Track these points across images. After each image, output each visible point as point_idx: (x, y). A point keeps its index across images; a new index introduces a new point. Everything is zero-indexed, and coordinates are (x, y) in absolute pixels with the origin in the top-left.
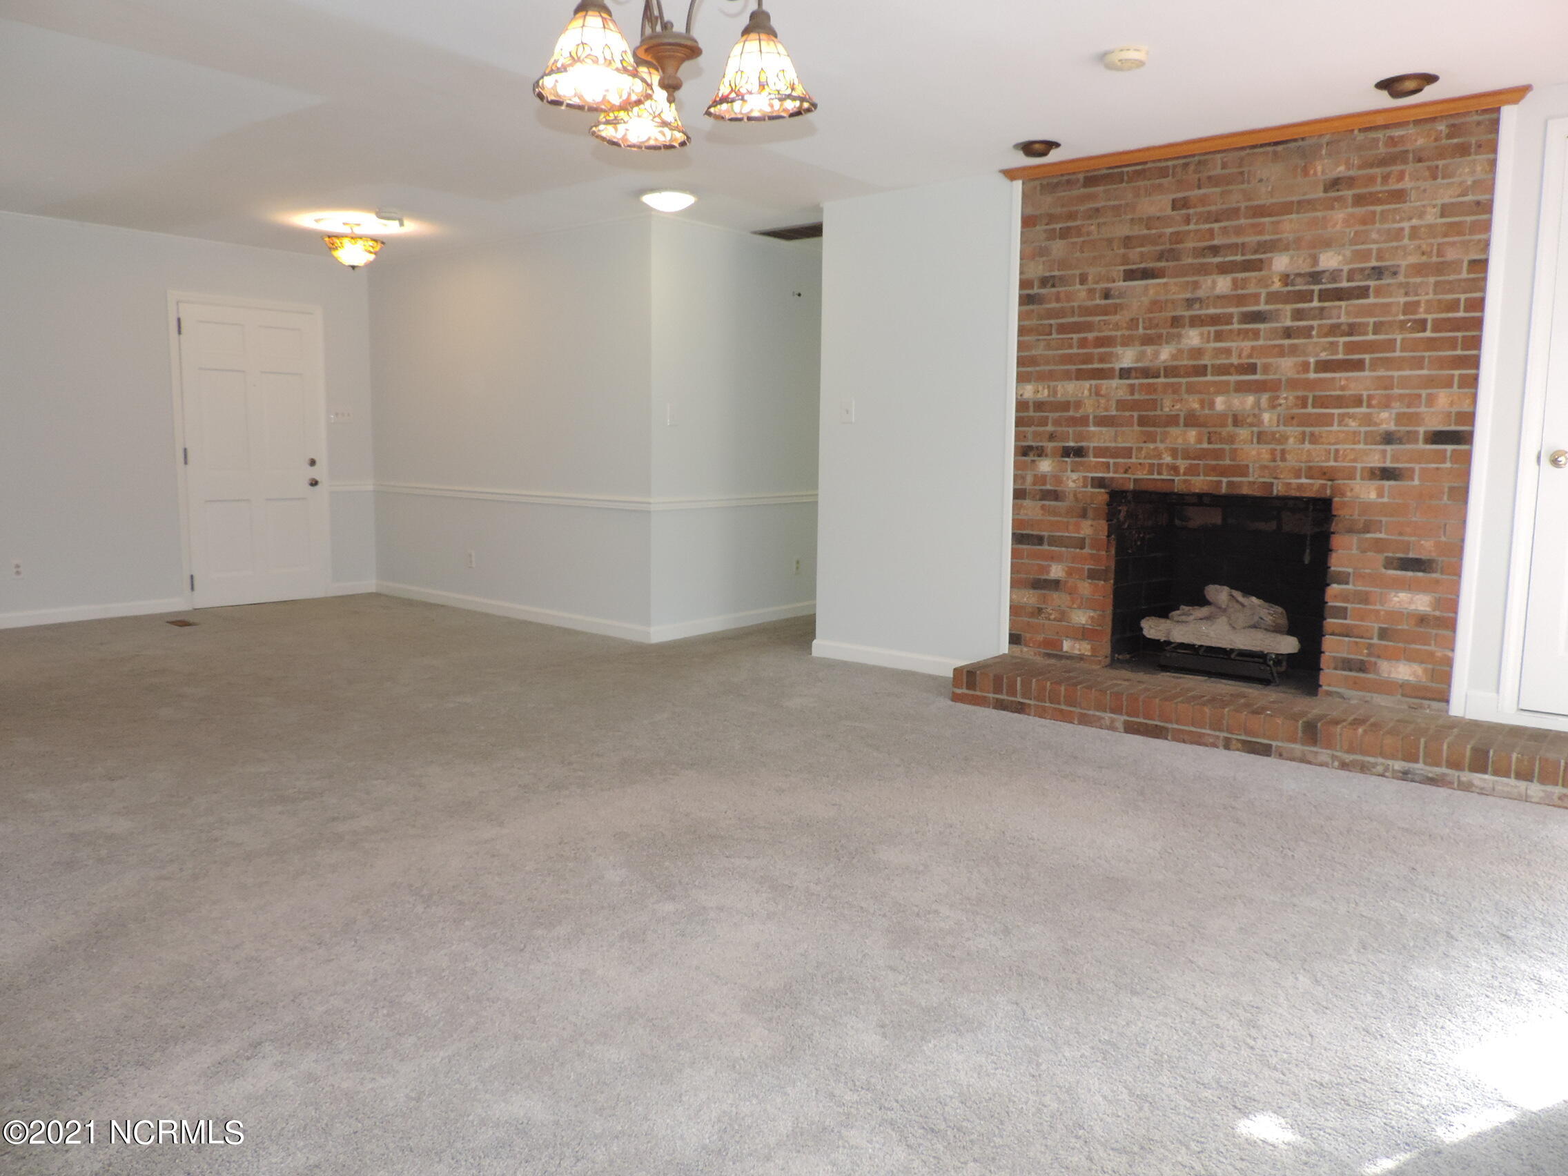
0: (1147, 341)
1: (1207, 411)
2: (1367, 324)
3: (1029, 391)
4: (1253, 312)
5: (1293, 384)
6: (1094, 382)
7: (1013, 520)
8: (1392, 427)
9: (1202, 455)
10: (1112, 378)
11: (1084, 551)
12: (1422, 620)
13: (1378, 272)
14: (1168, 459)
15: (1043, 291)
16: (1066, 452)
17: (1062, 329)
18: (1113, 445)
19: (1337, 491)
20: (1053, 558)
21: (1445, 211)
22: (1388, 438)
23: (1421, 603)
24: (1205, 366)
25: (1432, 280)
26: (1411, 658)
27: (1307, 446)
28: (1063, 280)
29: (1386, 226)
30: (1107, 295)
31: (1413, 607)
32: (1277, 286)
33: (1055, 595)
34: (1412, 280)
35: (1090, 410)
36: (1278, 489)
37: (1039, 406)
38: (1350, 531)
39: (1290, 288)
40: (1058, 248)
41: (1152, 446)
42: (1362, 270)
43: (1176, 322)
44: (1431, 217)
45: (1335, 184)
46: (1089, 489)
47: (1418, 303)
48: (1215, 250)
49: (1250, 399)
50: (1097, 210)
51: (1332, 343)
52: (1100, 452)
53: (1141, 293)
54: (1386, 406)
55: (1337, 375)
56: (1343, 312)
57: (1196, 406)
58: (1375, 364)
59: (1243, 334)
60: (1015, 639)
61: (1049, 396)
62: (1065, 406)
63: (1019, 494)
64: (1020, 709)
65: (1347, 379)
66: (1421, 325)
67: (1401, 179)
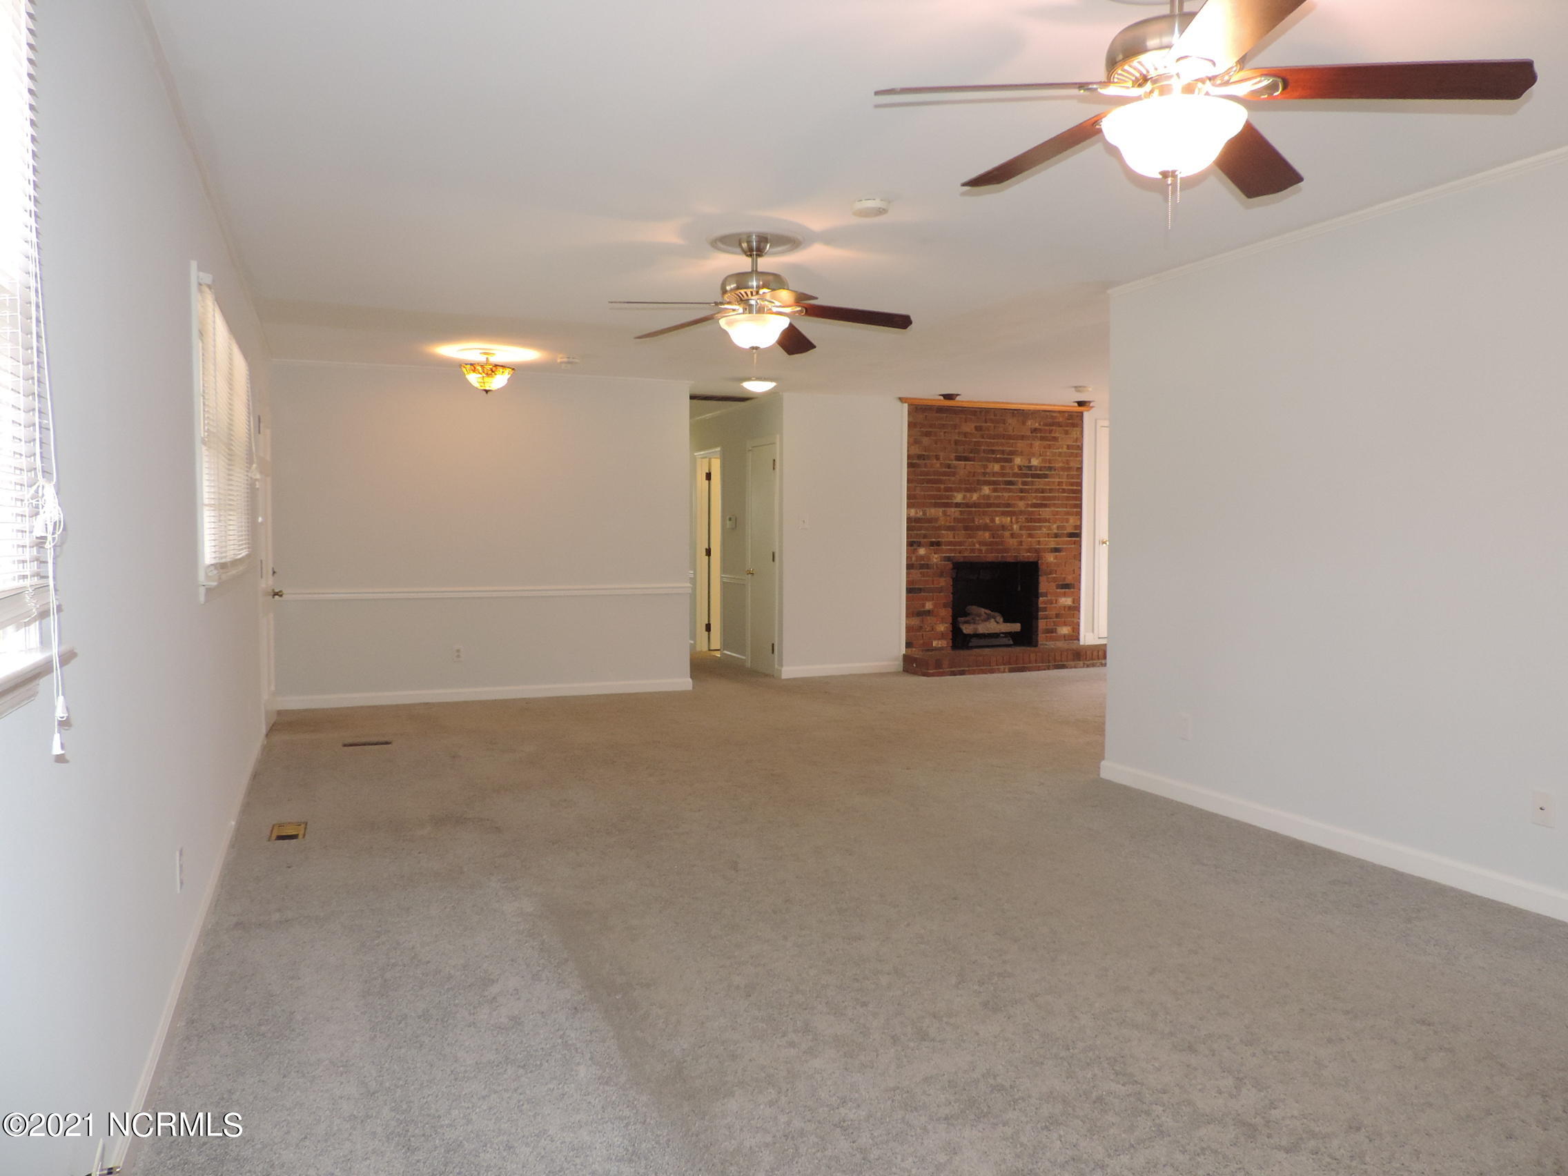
0: (968, 490)
1: (992, 524)
2: (1047, 489)
3: (913, 512)
4: (1009, 481)
5: (1021, 513)
6: (943, 509)
7: (907, 581)
8: (1055, 531)
9: (991, 544)
10: (952, 507)
11: (941, 594)
12: (1070, 608)
13: (1050, 469)
14: (977, 546)
15: (919, 462)
16: (932, 544)
18: (953, 540)
19: (1039, 557)
20: (927, 599)
21: (1068, 447)
22: (1056, 536)
23: (1067, 601)
24: (991, 503)
25: (1066, 473)
26: (1065, 624)
27: (1029, 539)
29: (1051, 450)
30: (949, 466)
32: (1016, 470)
33: (928, 618)
34: (1060, 473)
35: (942, 523)
36: (1021, 559)
37: (917, 520)
38: (1045, 574)
39: (1021, 472)
40: (926, 441)
41: (970, 540)
42: (1045, 467)
43: (979, 482)
44: (1065, 450)
45: (1035, 430)
46: (943, 562)
47: (1062, 482)
48: (993, 452)
49: (1008, 519)
50: (944, 425)
51: (1036, 496)
52: (950, 543)
53: (963, 468)
54: (1055, 523)
55: (1038, 509)
56: (1040, 483)
57: (988, 521)
58: (1050, 506)
59: (1005, 490)
60: (908, 645)
61: (923, 515)
62: (930, 521)
63: (910, 567)
64: (962, 673)
65: (1042, 511)
66: (1064, 491)
67: (1055, 432)
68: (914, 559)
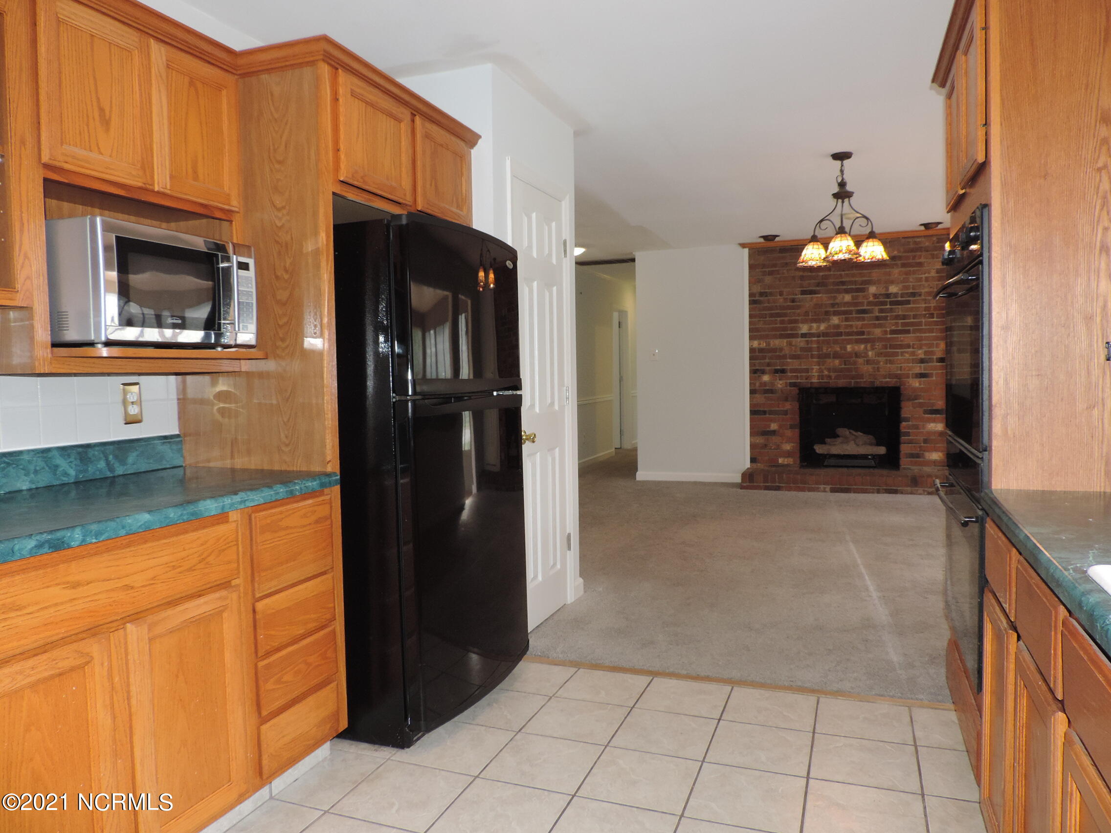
0: (815, 321)
1: (843, 352)
2: (910, 315)
3: (756, 344)
4: (862, 310)
5: (880, 339)
6: (789, 340)
7: (750, 404)
8: (923, 356)
9: (841, 370)
10: (798, 337)
11: (788, 416)
12: (941, 434)
13: (913, 294)
14: (826, 373)
15: (761, 299)
16: (776, 371)
17: (772, 315)
18: (799, 367)
19: (902, 383)
20: (772, 421)
22: (922, 361)
23: (939, 427)
24: (842, 332)
26: (935, 449)
27: (889, 365)
28: (771, 294)
29: (914, 276)
30: (793, 301)
31: (937, 429)
32: (871, 299)
33: (774, 438)
34: (927, 298)
35: (787, 352)
36: (877, 384)
37: (761, 350)
38: (909, 400)
39: (877, 300)
40: (768, 279)
41: (818, 367)
42: (907, 293)
43: (827, 313)
46: (788, 388)
47: (930, 307)
48: (843, 283)
49: (862, 346)
50: (787, 264)
51: (896, 323)
52: (793, 371)
53: (809, 302)
54: (921, 348)
55: (899, 336)
56: (900, 310)
57: (838, 349)
58: (915, 331)
59: (858, 319)
60: (753, 460)
61: (766, 346)
62: (774, 350)
63: (752, 392)
65: (904, 337)
66: (932, 316)
67: (920, 257)
68: (757, 384)
